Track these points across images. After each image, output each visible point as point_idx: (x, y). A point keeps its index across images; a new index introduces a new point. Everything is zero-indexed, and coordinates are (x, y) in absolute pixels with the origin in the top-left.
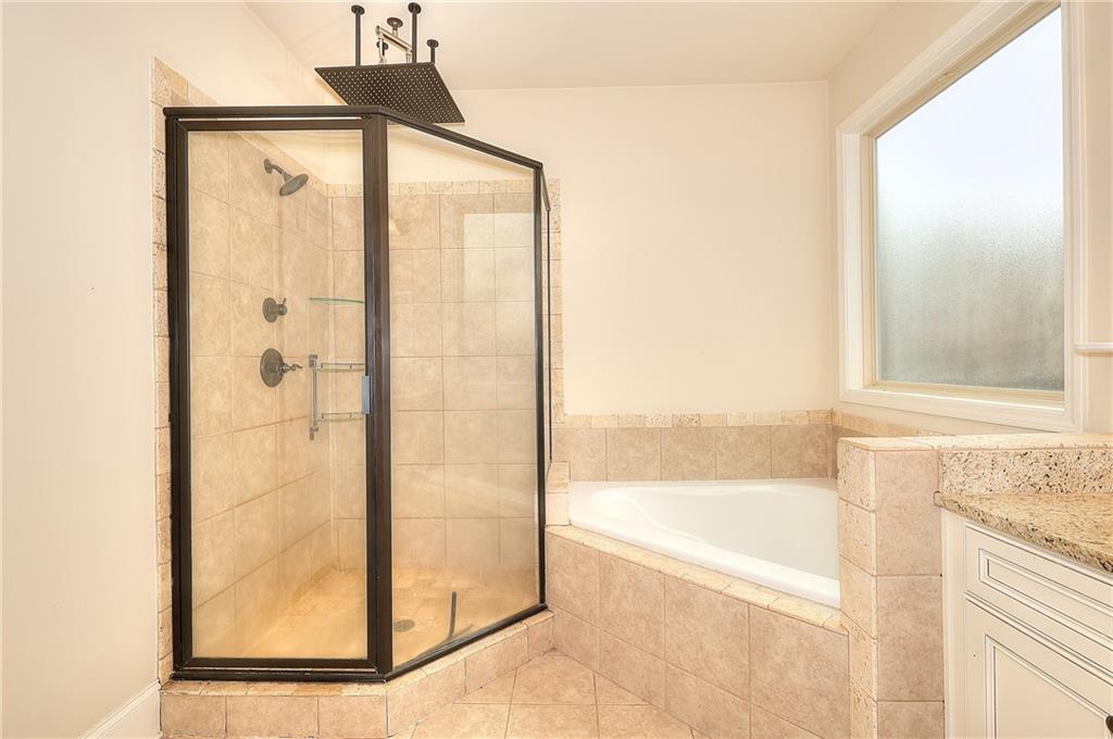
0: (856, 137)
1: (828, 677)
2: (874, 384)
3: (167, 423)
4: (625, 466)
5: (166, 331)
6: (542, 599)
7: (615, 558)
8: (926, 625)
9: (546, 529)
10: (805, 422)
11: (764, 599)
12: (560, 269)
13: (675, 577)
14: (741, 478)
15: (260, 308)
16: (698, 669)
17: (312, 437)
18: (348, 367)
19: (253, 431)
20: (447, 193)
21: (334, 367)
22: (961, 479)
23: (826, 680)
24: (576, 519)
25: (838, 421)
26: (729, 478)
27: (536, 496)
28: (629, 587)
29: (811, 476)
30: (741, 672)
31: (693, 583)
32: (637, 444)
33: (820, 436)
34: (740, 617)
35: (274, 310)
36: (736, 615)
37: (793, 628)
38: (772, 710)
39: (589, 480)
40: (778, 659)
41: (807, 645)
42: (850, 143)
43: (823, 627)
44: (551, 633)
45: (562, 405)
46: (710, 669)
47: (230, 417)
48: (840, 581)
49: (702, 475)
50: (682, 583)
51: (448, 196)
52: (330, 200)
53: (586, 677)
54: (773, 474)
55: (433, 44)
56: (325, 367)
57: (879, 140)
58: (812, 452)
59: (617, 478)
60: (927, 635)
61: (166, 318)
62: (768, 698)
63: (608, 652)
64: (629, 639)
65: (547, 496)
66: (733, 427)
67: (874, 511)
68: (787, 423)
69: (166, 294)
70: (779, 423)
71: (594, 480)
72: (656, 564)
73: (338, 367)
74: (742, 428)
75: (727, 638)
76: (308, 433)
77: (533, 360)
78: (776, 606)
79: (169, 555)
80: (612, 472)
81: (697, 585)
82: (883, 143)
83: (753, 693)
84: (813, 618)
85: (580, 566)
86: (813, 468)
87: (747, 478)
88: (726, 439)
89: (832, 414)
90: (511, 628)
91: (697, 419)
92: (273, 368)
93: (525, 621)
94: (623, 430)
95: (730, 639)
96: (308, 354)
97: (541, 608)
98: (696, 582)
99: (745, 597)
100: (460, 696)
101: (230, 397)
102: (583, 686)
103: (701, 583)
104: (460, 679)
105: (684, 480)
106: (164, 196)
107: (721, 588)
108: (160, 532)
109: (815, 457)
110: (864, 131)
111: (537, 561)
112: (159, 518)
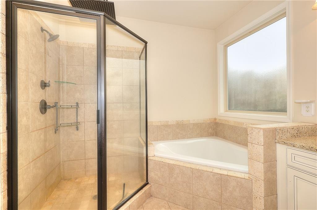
1: (246, 192)
2: (226, 111)
3: (5, 130)
4: (163, 136)
5: (5, 91)
6: (147, 181)
8: (273, 174)
9: (148, 158)
10: (209, 122)
11: (225, 173)
13: (196, 169)
14: (193, 138)
15: (39, 84)
16: (204, 196)
17: (56, 133)
18: (71, 107)
19: (37, 131)
21: (66, 107)
22: (281, 135)
23: (245, 193)
24: (156, 154)
25: (217, 121)
26: (191, 138)
28: (180, 174)
29: (210, 136)
30: (218, 195)
31: (202, 170)
32: (166, 129)
33: (212, 125)
34: (218, 178)
35: (44, 85)
36: (217, 178)
37: (235, 179)
38: (229, 204)
40: (231, 189)
41: (239, 184)
42: (220, 47)
43: (244, 179)
46: (208, 195)
47: (29, 127)
48: (248, 165)
49: (184, 137)
50: (198, 170)
52: (61, 46)
53: (165, 203)
54: (201, 136)
56: (62, 106)
57: (228, 48)
58: (210, 129)
59: (160, 140)
60: (274, 177)
61: (5, 85)
62: (227, 201)
63: (172, 194)
64: (180, 189)
66: (192, 124)
67: (263, 146)
68: (205, 122)
69: (5, 75)
70: (203, 122)
71: (154, 141)
72: (189, 166)
73: (68, 107)
74: (194, 124)
75: (214, 185)
76: (54, 131)
78: (229, 174)
79: (6, 187)
80: (159, 138)
81: (204, 171)
83: (222, 200)
84: (241, 176)
85: (161, 169)
86: (211, 134)
88: (190, 127)
89: (215, 119)
90: (140, 192)
91: (182, 122)
92: (44, 107)
93: (143, 189)
94: (162, 125)
95: (215, 185)
96: (54, 102)
97: (147, 184)
98: (203, 170)
99: (219, 172)
101: (29, 118)
102: (166, 207)
103: (205, 170)
106: (5, 33)
107: (211, 171)
108: (2, 178)
109: (211, 131)
110: (224, 45)
112: (2, 172)
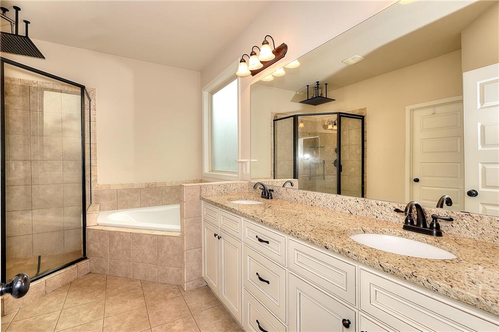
0: (207, 93)
1: (177, 250)
2: (212, 171)
4: (125, 203)
6: (85, 255)
7: (115, 232)
9: (87, 228)
12: (95, 125)
13: (136, 233)
16: (143, 261)
20: (34, 86)
22: (205, 192)
24: (101, 223)
26: (167, 204)
27: (82, 216)
28: (120, 241)
30: (155, 257)
31: (141, 234)
32: (131, 194)
34: (155, 240)
38: (163, 265)
39: (110, 210)
42: (206, 94)
44: (88, 266)
45: (96, 181)
46: (146, 259)
48: (181, 224)
49: (157, 204)
50: (138, 234)
51: (34, 87)
53: (103, 278)
55: (27, 23)
59: (122, 208)
62: (162, 262)
63: (112, 266)
64: (120, 259)
65: (87, 215)
66: (168, 186)
67: (185, 202)
71: (112, 210)
74: (171, 187)
77: (81, 162)
78: (164, 234)
80: (120, 206)
81: (143, 234)
82: (215, 96)
83: (159, 262)
85: (101, 238)
87: (173, 204)
88: (166, 191)
89: (201, 181)
90: (69, 267)
91: (155, 184)
93: (76, 264)
94: (125, 189)
95: (152, 248)
97: (84, 258)
99: (156, 234)
100: (43, 296)
102: (101, 280)
104: (43, 288)
105: (150, 206)
107: (150, 233)
110: (210, 92)
111: (82, 239)
